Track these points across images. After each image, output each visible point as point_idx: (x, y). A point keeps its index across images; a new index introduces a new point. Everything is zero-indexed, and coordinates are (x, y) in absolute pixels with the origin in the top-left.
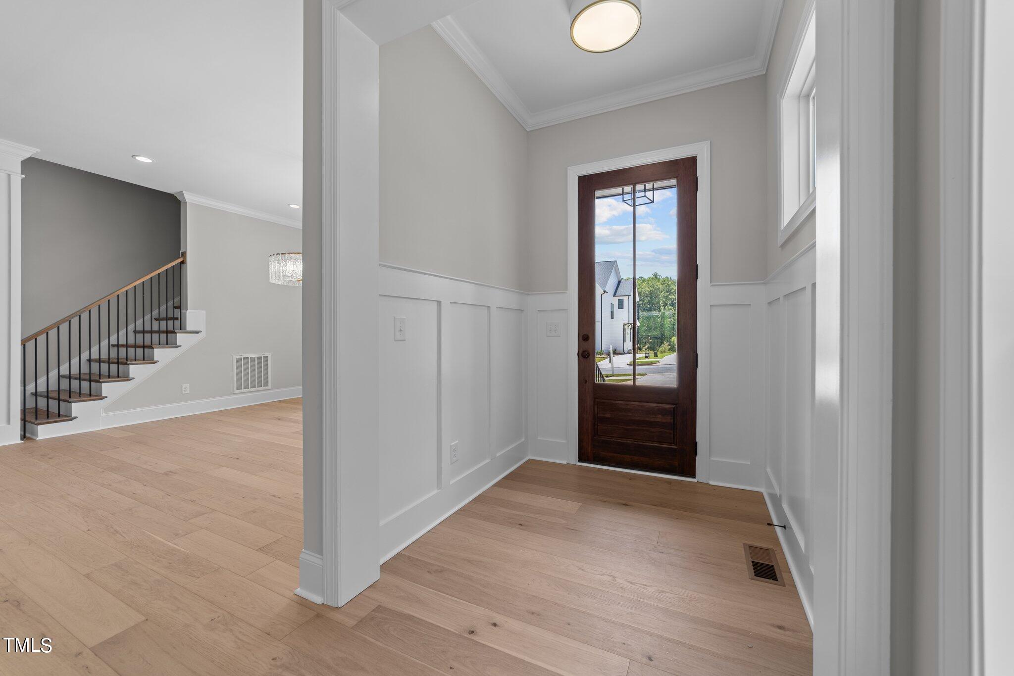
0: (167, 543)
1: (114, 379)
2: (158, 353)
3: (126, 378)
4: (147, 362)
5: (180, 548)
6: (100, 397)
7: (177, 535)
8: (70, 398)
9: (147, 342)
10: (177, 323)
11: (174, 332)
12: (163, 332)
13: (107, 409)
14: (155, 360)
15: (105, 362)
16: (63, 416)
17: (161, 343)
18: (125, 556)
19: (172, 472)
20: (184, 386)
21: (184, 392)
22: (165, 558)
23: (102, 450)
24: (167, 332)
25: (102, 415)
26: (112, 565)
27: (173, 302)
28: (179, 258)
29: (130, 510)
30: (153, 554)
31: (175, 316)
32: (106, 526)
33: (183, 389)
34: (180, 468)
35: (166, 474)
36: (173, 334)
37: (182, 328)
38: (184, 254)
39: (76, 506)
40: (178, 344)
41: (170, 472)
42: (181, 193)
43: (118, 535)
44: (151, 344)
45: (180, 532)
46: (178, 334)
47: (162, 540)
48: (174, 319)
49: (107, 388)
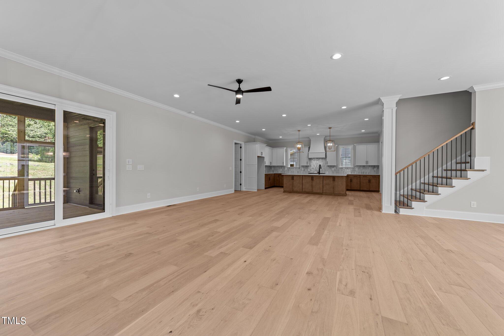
0: (434, 290)
1: (430, 193)
2: (455, 182)
3: (437, 193)
4: (448, 186)
5: (439, 298)
6: (424, 201)
7: (440, 289)
8: (412, 199)
9: (449, 175)
10: (468, 165)
11: (465, 170)
12: (459, 170)
13: (428, 207)
14: (453, 185)
15: (426, 184)
16: (409, 206)
17: (457, 176)
18: (411, 284)
19: (452, 251)
20: (472, 202)
21: (472, 206)
22: (429, 298)
23: (421, 226)
24: (461, 170)
25: (425, 209)
26: (404, 283)
27: (465, 154)
28: (470, 126)
29: (422, 261)
30: (424, 292)
31: (467, 161)
32: (409, 263)
33: (472, 205)
34: (457, 251)
35: (448, 251)
36: (465, 172)
37: (471, 168)
38: (473, 124)
39: (401, 248)
40: (468, 177)
41: (450, 250)
42: (472, 88)
43: (412, 270)
44: (451, 177)
45: (443, 288)
46: (468, 172)
47: (431, 287)
48: (466, 163)
49: (427, 197)
